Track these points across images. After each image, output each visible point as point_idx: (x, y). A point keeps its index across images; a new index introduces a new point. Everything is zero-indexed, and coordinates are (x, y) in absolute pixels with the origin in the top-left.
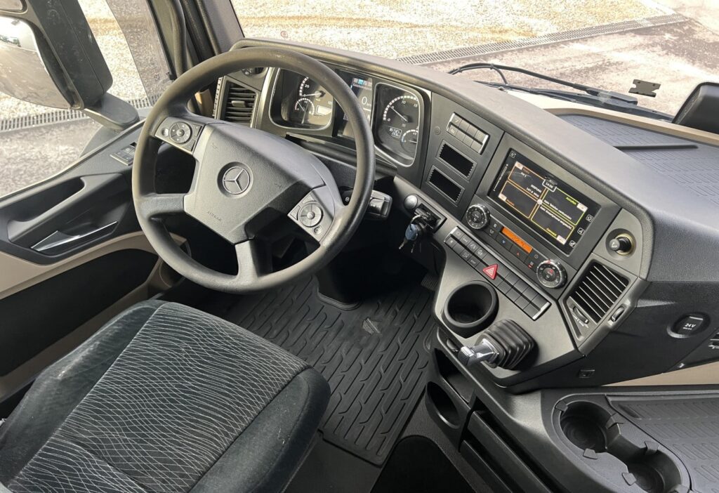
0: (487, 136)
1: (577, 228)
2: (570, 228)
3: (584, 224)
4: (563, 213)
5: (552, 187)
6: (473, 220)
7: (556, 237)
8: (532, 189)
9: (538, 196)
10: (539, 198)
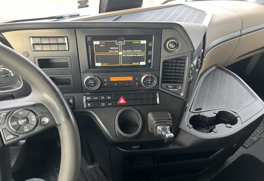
0: (66, 38)
1: (147, 53)
2: (144, 55)
3: (149, 49)
4: (136, 51)
5: (122, 42)
6: (91, 86)
7: (139, 64)
8: (112, 50)
9: (118, 51)
10: (119, 52)
